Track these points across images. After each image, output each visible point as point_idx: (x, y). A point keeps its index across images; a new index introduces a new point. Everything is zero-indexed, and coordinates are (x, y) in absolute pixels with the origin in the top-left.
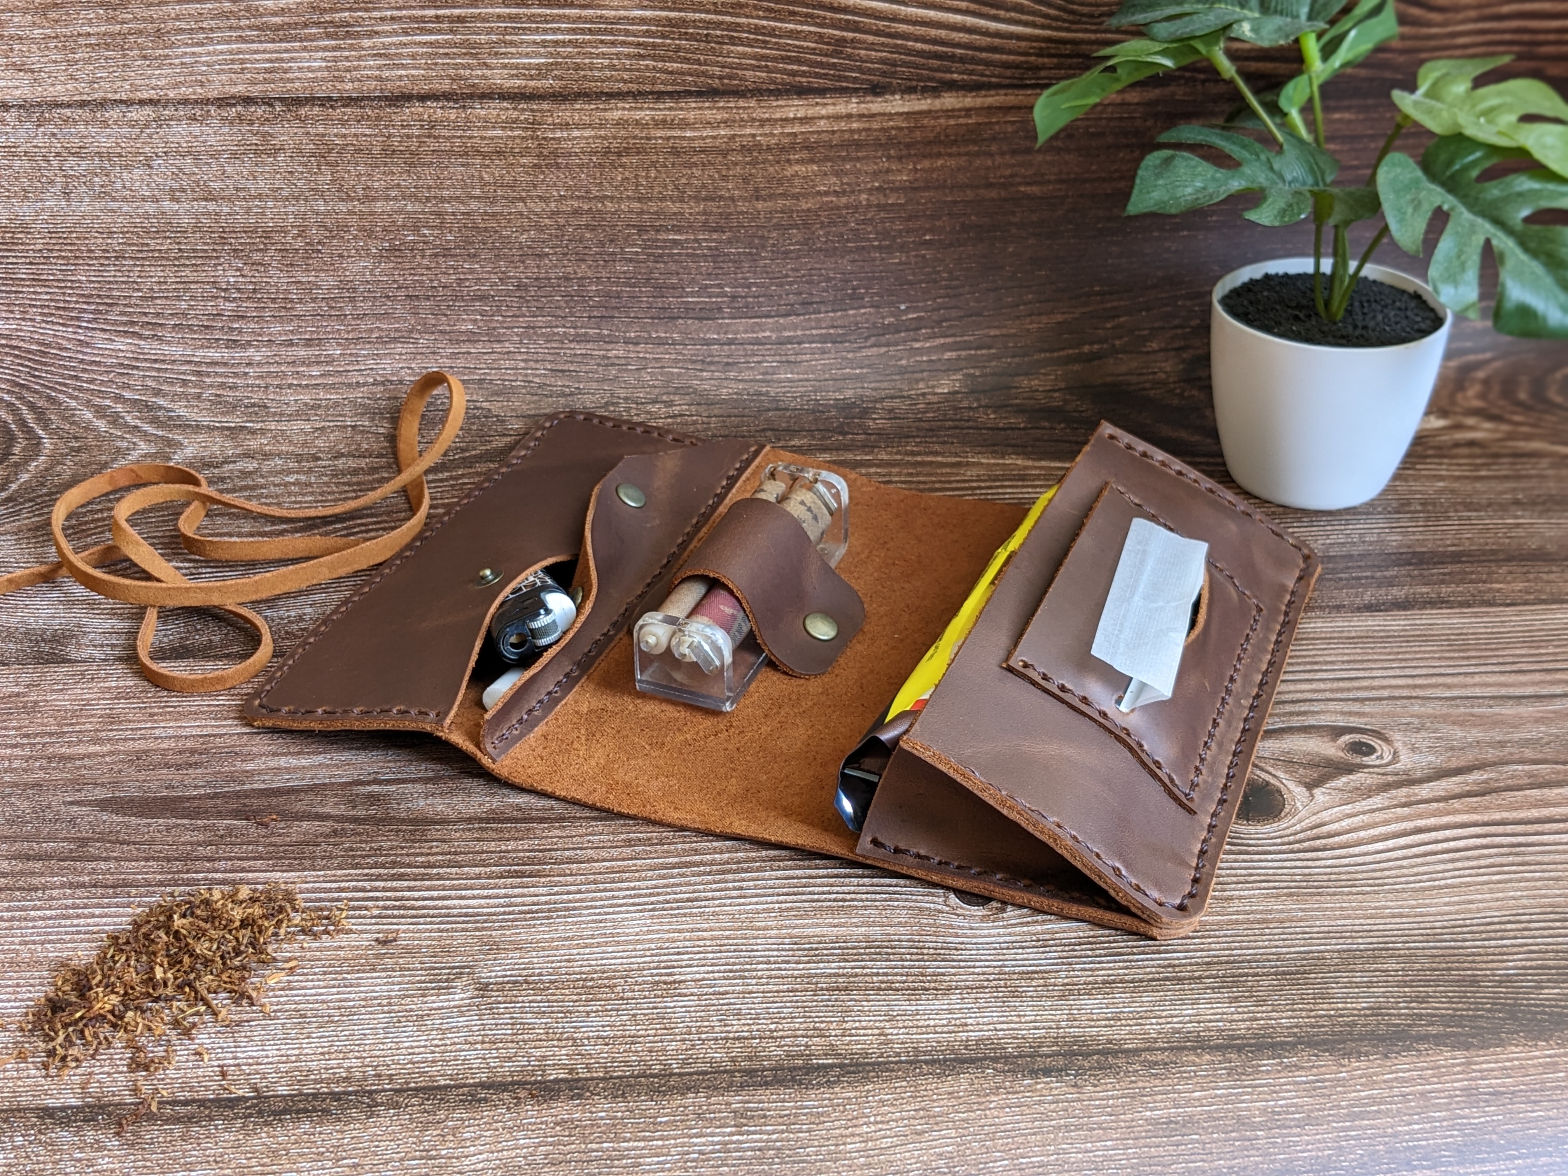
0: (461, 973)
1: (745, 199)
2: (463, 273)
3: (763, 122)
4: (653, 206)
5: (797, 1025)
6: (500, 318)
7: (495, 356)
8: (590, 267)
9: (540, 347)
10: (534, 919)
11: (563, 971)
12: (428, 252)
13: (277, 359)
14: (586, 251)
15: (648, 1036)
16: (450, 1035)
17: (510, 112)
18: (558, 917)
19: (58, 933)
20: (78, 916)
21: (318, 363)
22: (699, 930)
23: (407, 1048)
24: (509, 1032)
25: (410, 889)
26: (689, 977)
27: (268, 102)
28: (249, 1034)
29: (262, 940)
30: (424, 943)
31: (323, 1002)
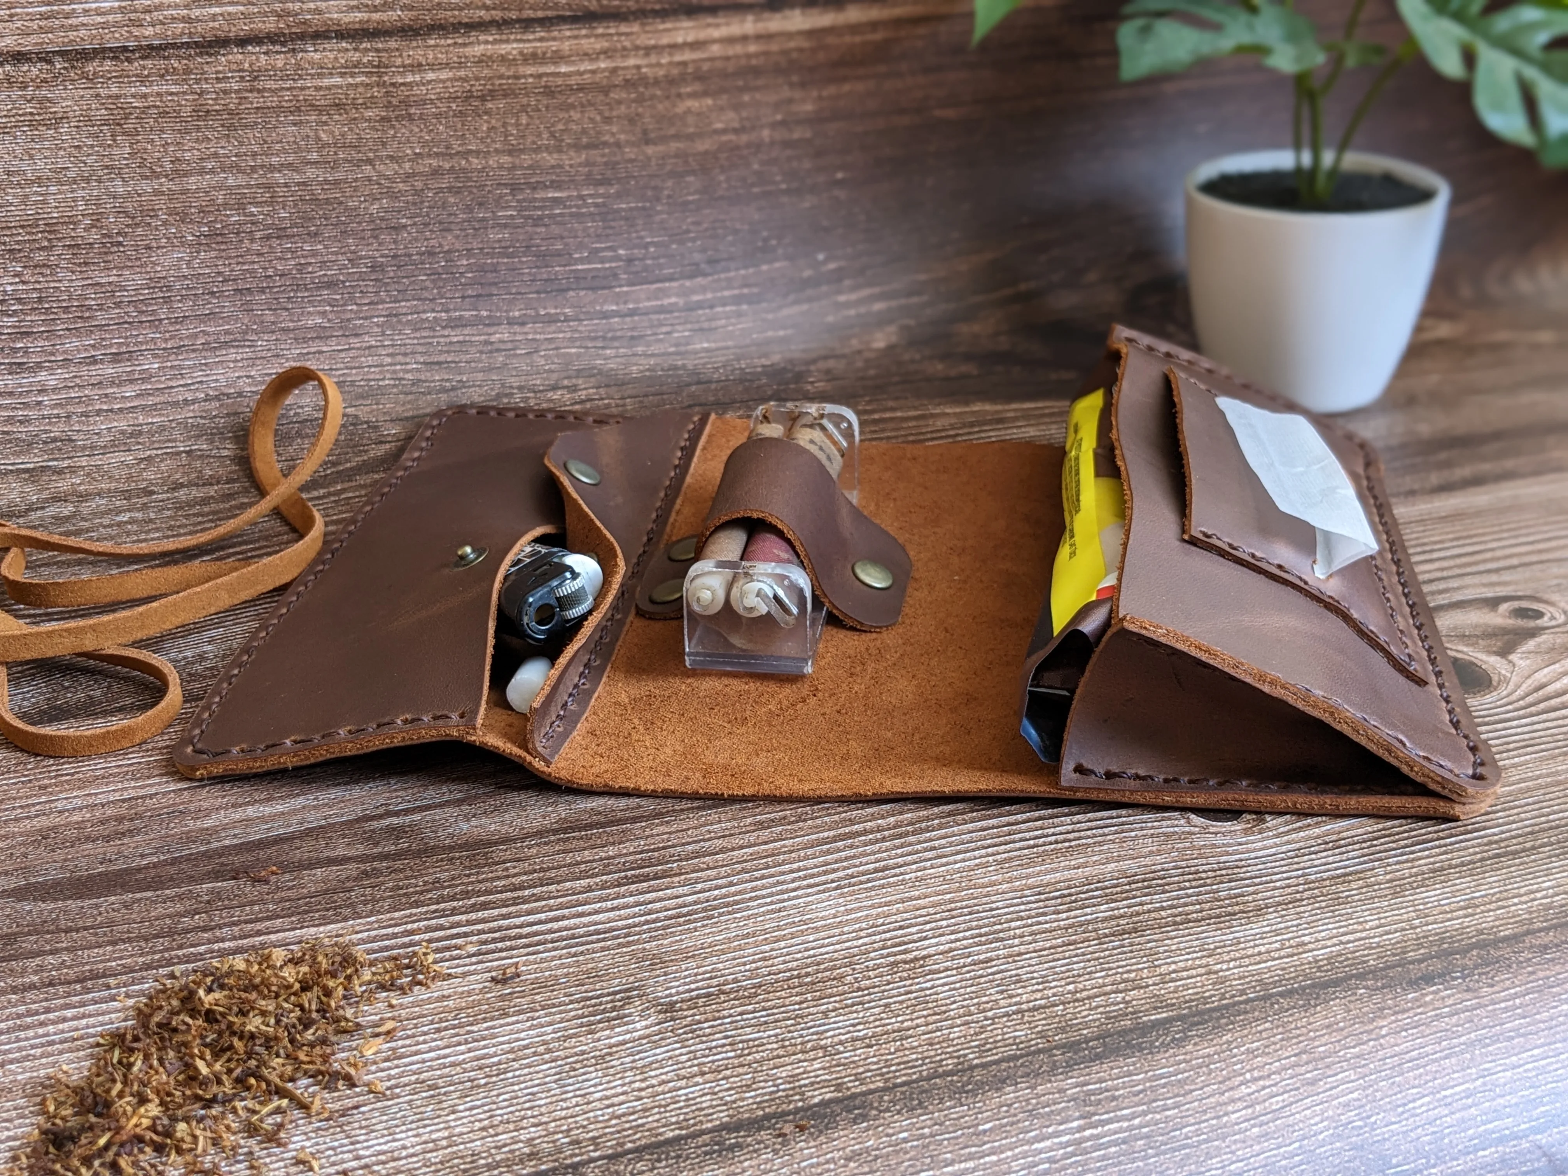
0: (629, 998)
1: (632, 144)
2: (304, 257)
3: (648, 50)
4: (526, 159)
5: (1100, 981)
6: (355, 307)
7: (352, 354)
8: (457, 237)
9: (407, 337)
10: (689, 922)
11: (765, 971)
12: (258, 235)
13: (78, 381)
14: (452, 219)
15: (918, 1026)
16: (653, 1073)
17: (350, 54)
18: (721, 915)
19: (20, 1049)
20: (42, 1024)
21: (131, 381)
22: (910, 899)
23: (601, 1099)
24: (732, 1054)
25: (505, 917)
26: (932, 951)
27: (45, 57)
28: (364, 1123)
29: (333, 1004)
30: (559, 972)
31: (453, 1065)
